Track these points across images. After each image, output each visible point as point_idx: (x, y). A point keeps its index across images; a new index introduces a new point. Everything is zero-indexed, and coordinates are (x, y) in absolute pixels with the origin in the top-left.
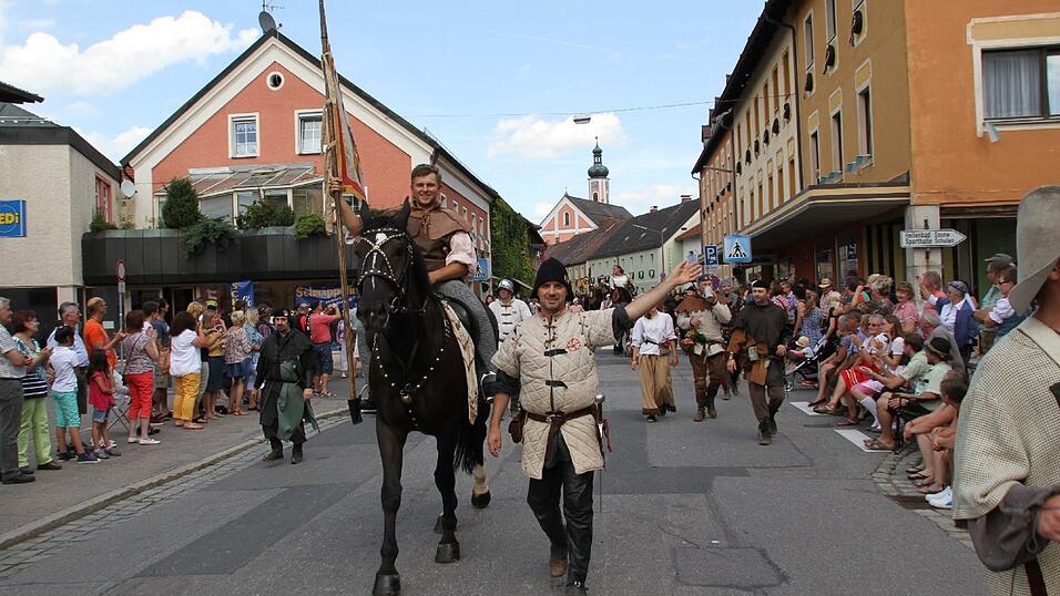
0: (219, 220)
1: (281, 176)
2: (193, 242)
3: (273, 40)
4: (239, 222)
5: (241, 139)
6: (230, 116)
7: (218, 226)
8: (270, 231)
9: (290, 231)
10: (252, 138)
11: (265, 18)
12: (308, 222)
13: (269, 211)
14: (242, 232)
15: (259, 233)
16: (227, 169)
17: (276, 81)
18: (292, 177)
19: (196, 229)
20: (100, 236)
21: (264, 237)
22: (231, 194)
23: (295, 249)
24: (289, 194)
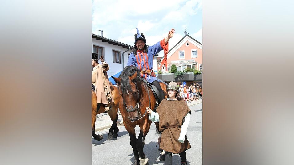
0: (180, 71)
1: (189, 62)
2: (177, 75)
3: (187, 37)
4: (183, 71)
5: (181, 55)
6: (179, 51)
8: (189, 73)
9: (193, 73)
10: (183, 55)
11: (185, 32)
12: (196, 71)
13: (189, 69)
14: (184, 73)
16: (179, 61)
17: (188, 44)
18: (192, 62)
19: (177, 73)
20: (161, 74)
21: (188, 74)
22: (181, 66)
23: (194, 76)
24: (192, 66)
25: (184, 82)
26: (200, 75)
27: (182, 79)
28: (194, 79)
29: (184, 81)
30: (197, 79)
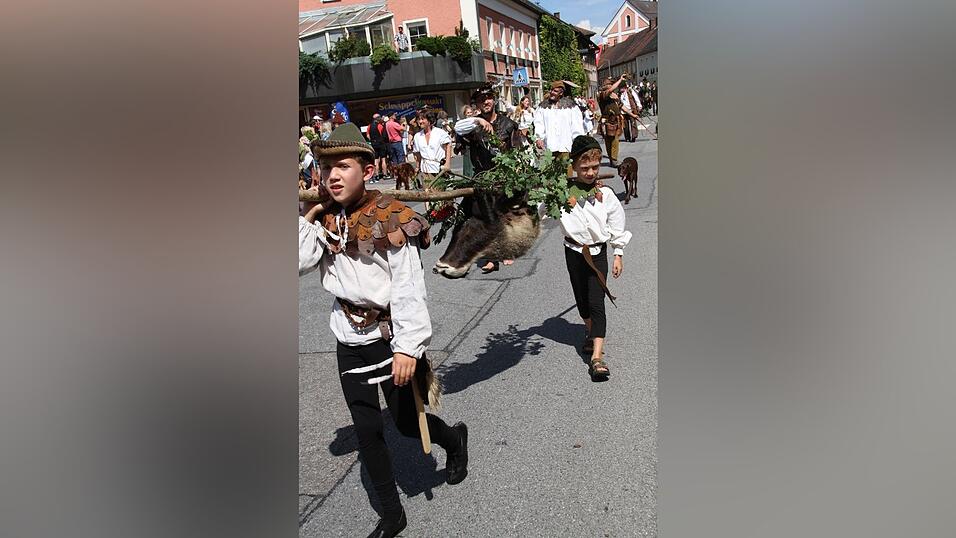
0: (314, 55)
1: (361, 15)
4: (330, 56)
7: (313, 60)
8: (353, 61)
9: (367, 60)
12: (380, 52)
13: (353, 43)
14: (333, 63)
15: (345, 63)
16: (320, 12)
18: (369, 15)
21: (349, 66)
22: (323, 33)
23: (372, 75)
24: (367, 29)
25: (339, 104)
26: (397, 67)
27: (324, 91)
28: (372, 89)
29: (338, 99)
30: (386, 84)
